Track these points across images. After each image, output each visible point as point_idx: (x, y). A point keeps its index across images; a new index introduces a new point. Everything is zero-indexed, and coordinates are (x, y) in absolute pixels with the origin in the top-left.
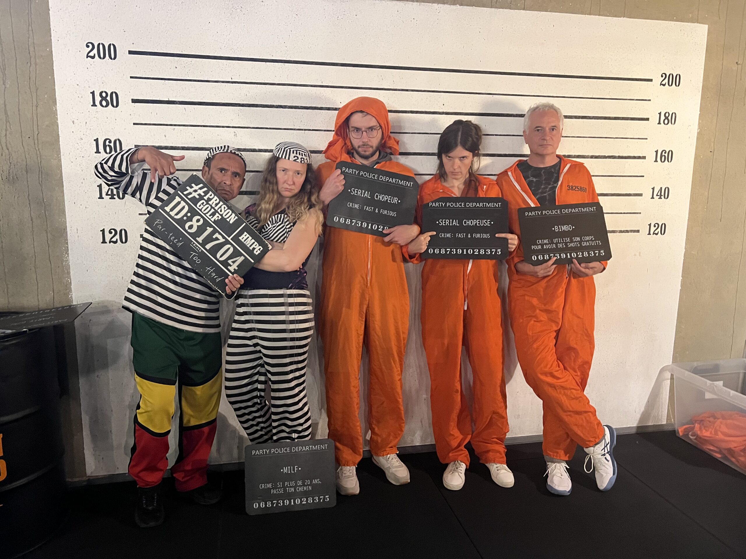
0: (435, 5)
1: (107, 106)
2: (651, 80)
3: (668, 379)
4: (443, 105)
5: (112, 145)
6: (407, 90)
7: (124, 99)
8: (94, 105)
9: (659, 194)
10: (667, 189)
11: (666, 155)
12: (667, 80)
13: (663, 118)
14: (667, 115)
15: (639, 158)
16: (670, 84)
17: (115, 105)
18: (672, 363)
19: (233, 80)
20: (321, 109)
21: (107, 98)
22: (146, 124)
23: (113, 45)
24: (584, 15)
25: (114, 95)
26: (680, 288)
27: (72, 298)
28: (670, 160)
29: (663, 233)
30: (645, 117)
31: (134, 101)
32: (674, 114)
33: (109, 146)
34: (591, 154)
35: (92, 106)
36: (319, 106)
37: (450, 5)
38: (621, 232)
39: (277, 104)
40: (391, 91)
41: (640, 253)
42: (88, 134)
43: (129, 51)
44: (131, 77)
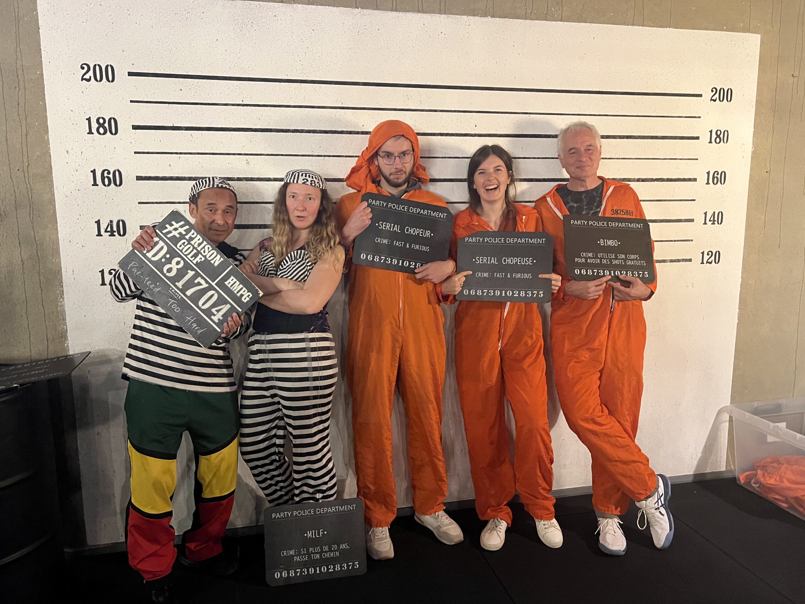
0: (465, 17)
1: (105, 133)
2: (700, 96)
3: (726, 422)
4: (476, 126)
5: (111, 176)
6: (436, 111)
7: (124, 126)
8: (90, 132)
9: (712, 219)
10: (720, 214)
11: (719, 176)
12: (717, 95)
13: (714, 136)
14: (719, 133)
15: (690, 180)
16: (721, 99)
17: (114, 132)
18: (731, 403)
19: (244, 103)
20: (342, 132)
21: (105, 125)
22: (148, 153)
23: (111, 66)
24: (627, 26)
25: (112, 121)
26: (737, 321)
27: (68, 347)
28: (723, 182)
29: (717, 261)
30: (695, 136)
31: (135, 127)
32: (726, 132)
33: (107, 177)
34: (637, 177)
35: (88, 133)
36: (340, 130)
37: (481, 16)
38: (672, 261)
39: (293, 129)
40: (418, 112)
41: (693, 284)
42: (83, 165)
43: (129, 73)
44: (131, 101)
